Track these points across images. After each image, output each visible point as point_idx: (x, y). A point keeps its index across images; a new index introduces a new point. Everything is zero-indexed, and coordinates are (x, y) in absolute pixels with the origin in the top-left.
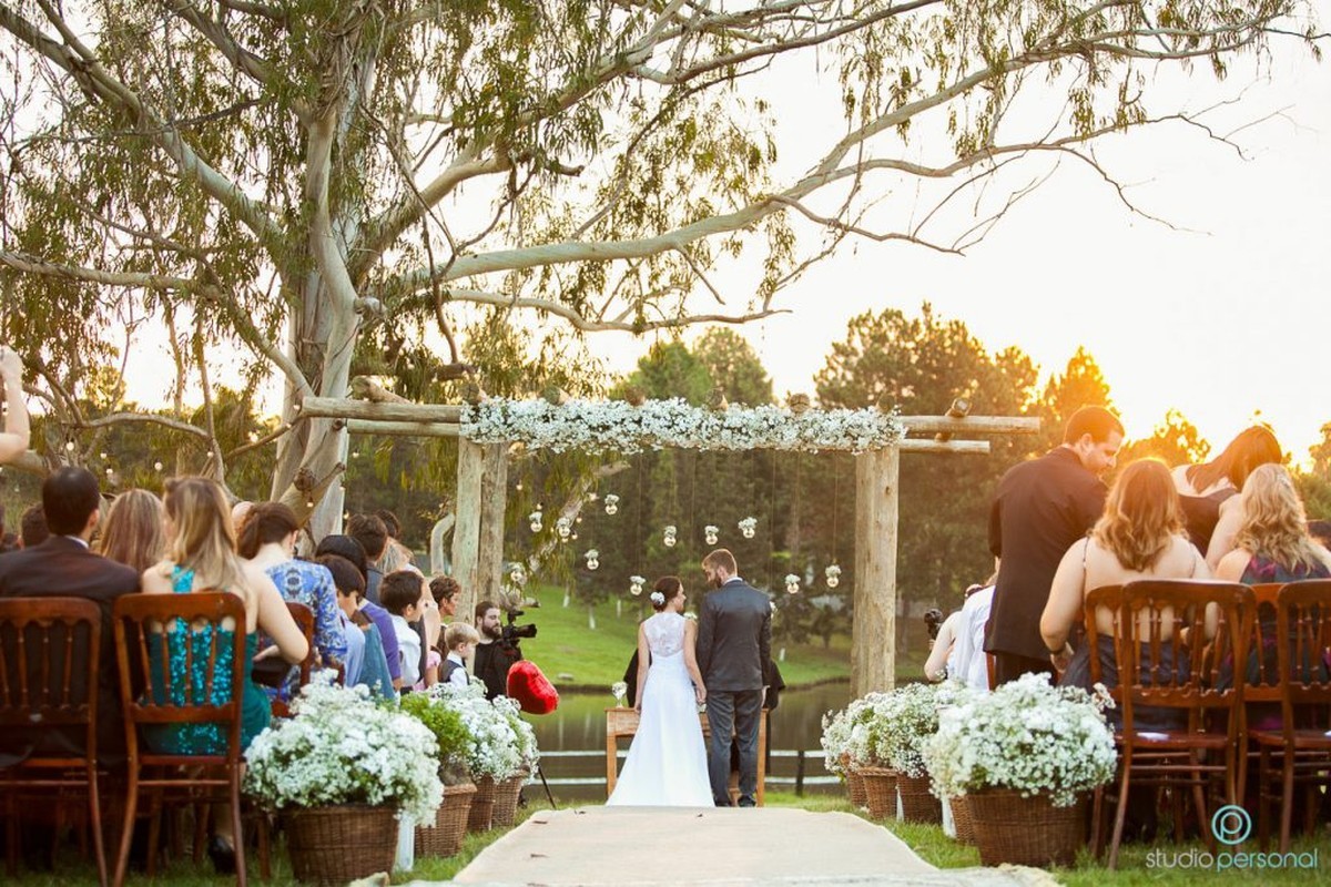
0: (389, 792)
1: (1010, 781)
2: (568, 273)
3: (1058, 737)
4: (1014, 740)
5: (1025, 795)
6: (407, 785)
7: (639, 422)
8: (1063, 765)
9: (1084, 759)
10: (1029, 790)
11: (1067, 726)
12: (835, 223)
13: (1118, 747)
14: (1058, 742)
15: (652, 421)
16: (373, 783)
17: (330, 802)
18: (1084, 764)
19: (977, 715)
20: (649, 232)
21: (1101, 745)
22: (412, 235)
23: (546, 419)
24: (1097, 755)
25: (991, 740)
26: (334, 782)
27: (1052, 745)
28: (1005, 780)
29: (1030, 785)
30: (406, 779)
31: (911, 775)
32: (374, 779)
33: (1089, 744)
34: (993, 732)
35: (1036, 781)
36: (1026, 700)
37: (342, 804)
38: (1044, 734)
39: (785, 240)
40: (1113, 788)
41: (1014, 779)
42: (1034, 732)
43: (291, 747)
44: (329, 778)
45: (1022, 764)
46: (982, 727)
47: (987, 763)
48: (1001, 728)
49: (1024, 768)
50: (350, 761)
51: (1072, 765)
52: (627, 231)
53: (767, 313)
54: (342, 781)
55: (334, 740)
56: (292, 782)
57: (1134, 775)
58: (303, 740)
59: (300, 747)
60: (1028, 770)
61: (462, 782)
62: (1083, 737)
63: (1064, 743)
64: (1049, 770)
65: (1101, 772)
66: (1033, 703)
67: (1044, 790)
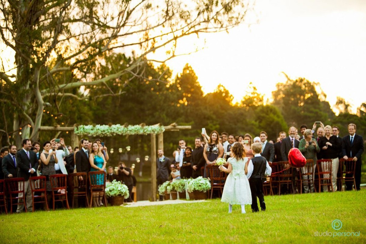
3: (204, 184)
4: (199, 185)
5: (200, 191)
6: (125, 194)
7: (111, 130)
13: (211, 185)
15: (114, 129)
17: (117, 196)
19: (194, 182)
21: (209, 185)
23: (92, 130)
25: (196, 185)
28: (198, 190)
31: (180, 192)
32: (122, 193)
33: (208, 185)
40: (210, 190)
42: (201, 184)
43: (111, 189)
44: (117, 193)
46: (195, 183)
47: (195, 188)
48: (197, 183)
49: (200, 188)
50: (119, 191)
51: (206, 187)
54: (118, 193)
55: (117, 188)
56: (112, 194)
57: (213, 189)
59: (113, 189)
62: (207, 184)
64: (203, 188)
65: (209, 188)
66: (201, 180)
67: (202, 191)
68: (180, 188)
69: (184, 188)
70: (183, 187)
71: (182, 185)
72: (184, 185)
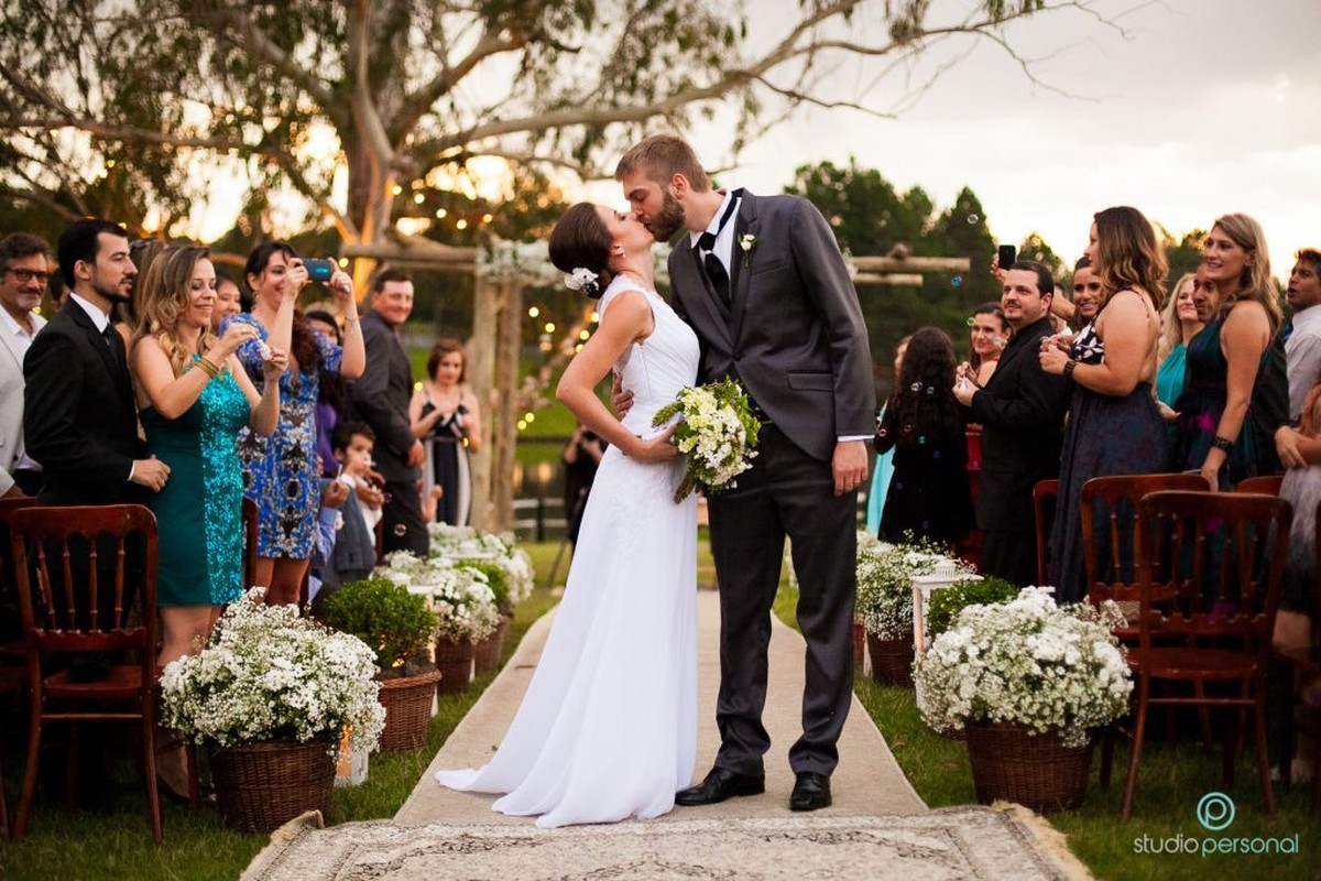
0: (319, 727)
1: (1015, 718)
2: (578, 133)
3: (1069, 668)
4: (1020, 671)
5: (1032, 733)
6: (342, 720)
8: (1076, 701)
9: (1099, 694)
10: (1036, 729)
11: (1078, 655)
12: (791, 94)
13: (1134, 677)
14: (1069, 675)
16: (301, 718)
17: (254, 739)
18: (1099, 701)
20: (640, 101)
21: (1117, 676)
22: (441, 105)
24: (1112, 688)
25: (993, 669)
26: (257, 720)
27: (1062, 677)
28: (1010, 716)
29: (1038, 723)
30: (340, 711)
31: (881, 637)
32: (303, 713)
33: (1104, 675)
34: (995, 659)
35: (1043, 718)
36: (1033, 625)
37: (268, 740)
38: (1054, 664)
39: (752, 107)
41: (1020, 715)
42: (1043, 664)
43: (209, 678)
44: (253, 713)
45: (1029, 699)
46: (982, 654)
47: (990, 695)
48: (1004, 656)
49: (1031, 705)
50: (275, 695)
51: (1086, 700)
52: (623, 99)
53: (736, 166)
54: (266, 717)
55: (257, 670)
57: (1151, 709)
58: (223, 669)
59: (220, 678)
60: (1036, 707)
61: (425, 672)
62: (1096, 667)
63: (1077, 675)
64: (1060, 706)
65: (1117, 706)
66: (1038, 628)
67: (1053, 728)
68: (877, 608)
69: (904, 611)
70: (900, 604)
71: (892, 592)
72: (908, 592)
